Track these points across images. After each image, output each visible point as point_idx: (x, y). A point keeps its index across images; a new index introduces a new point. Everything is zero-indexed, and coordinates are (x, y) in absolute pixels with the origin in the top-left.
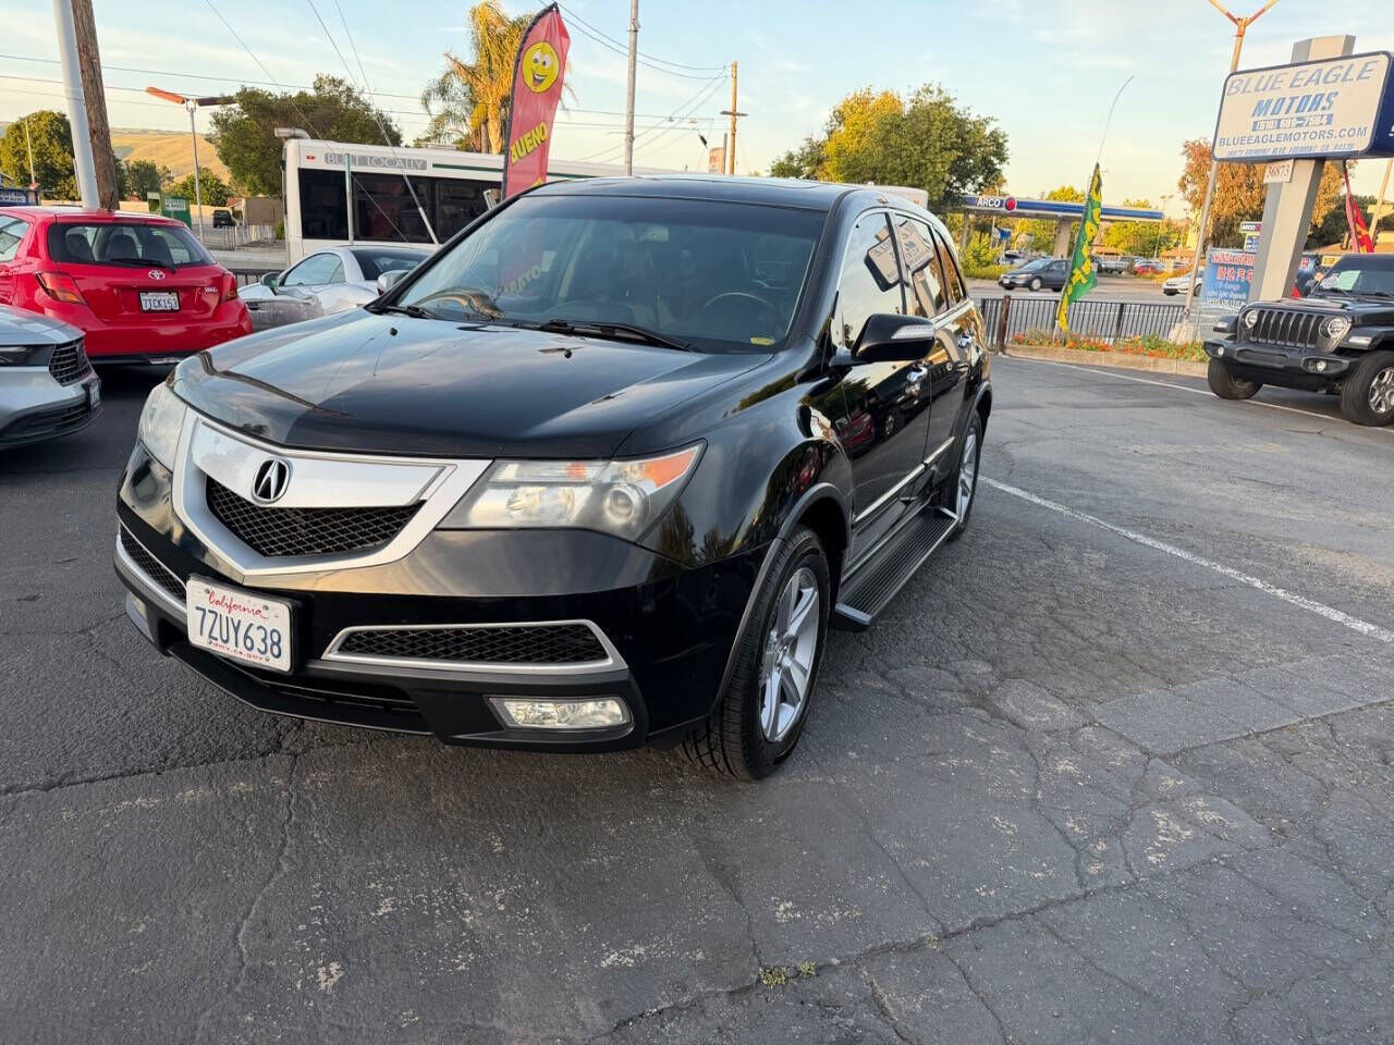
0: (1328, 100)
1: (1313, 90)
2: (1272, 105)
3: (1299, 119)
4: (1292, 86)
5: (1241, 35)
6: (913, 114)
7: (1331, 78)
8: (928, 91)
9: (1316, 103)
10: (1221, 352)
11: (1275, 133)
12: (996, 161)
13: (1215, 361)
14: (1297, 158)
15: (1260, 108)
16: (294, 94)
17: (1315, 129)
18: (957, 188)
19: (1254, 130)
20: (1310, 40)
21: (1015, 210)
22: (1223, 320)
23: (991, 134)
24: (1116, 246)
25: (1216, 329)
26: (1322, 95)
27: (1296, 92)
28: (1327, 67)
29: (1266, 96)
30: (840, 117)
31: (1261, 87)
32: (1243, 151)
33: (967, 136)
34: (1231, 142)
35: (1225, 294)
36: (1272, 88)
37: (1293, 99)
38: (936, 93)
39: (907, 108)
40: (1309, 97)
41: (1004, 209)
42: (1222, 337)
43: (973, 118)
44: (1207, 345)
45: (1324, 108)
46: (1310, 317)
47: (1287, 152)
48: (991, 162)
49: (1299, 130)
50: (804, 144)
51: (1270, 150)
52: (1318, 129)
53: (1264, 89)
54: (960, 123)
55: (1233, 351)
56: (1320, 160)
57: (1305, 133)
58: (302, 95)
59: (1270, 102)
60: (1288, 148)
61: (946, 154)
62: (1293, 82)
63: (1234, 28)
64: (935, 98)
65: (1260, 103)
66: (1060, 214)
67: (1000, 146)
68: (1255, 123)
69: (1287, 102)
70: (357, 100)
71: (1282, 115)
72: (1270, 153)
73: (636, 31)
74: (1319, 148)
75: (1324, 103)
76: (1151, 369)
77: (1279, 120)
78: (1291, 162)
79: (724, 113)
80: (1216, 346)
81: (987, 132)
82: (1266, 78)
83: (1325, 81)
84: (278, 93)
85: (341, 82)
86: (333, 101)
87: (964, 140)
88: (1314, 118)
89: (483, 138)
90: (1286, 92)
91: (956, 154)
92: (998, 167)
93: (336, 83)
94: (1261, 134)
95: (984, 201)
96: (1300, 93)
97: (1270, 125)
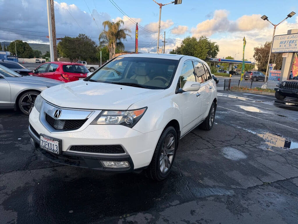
0: (295, 41)
1: (292, 39)
2: (284, 42)
3: (289, 45)
4: (288, 38)
5: (275, 28)
6: (200, 42)
7: (296, 37)
8: (203, 37)
9: (293, 42)
10: (278, 90)
11: (285, 47)
12: (217, 51)
13: (277, 92)
14: (289, 52)
15: (281, 43)
16: (75, 37)
17: (293, 47)
18: (209, 57)
19: (280, 47)
20: (291, 30)
21: (221, 61)
22: (278, 84)
23: (216, 45)
24: (240, 69)
25: (277, 86)
26: (294, 40)
27: (288, 40)
28: (295, 35)
29: (282, 40)
30: (184, 42)
31: (281, 38)
32: (278, 51)
33: (211, 46)
34: (275, 49)
35: (273, 79)
36: (284, 39)
37: (288, 41)
38: (204, 37)
39: (198, 40)
40: (291, 41)
41: (218, 61)
42: (278, 87)
43: (212, 42)
44: (275, 89)
45: (294, 43)
46: (294, 83)
47: (287, 51)
48: (216, 51)
49: (289, 47)
50: (176, 48)
51: (283, 51)
52: (294, 47)
53: (282, 39)
54: (209, 43)
55: (281, 90)
56: (294, 53)
57: (291, 48)
58: (77, 38)
59: (283, 41)
60: (287, 50)
61: (207, 50)
62: (288, 37)
63: (274, 27)
64: (204, 38)
65: (281, 42)
66: (230, 62)
67: (217, 48)
68: (280, 46)
69: (287, 41)
70: (88, 39)
71: (286, 44)
72: (284, 51)
73: (160, 28)
74: (294, 50)
75: (294, 42)
76: (261, 94)
77: (285, 45)
78: (288, 53)
79: (163, 42)
80: (277, 89)
81: (215, 45)
82: (282, 37)
83: (295, 38)
84: (72, 37)
85: (84, 35)
86: (83, 39)
87: (210, 47)
88: (293, 45)
89: (112, 46)
90: (287, 40)
91: (208, 50)
92: (217, 52)
93: (83, 35)
94: (282, 48)
95: (214, 60)
96: (290, 40)
97: (283, 46)
